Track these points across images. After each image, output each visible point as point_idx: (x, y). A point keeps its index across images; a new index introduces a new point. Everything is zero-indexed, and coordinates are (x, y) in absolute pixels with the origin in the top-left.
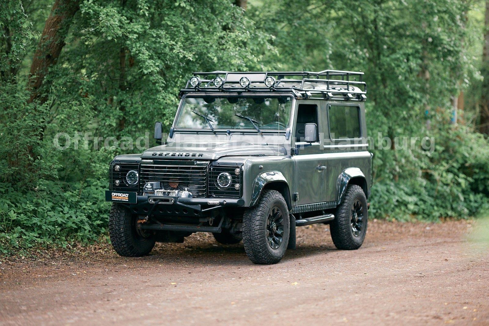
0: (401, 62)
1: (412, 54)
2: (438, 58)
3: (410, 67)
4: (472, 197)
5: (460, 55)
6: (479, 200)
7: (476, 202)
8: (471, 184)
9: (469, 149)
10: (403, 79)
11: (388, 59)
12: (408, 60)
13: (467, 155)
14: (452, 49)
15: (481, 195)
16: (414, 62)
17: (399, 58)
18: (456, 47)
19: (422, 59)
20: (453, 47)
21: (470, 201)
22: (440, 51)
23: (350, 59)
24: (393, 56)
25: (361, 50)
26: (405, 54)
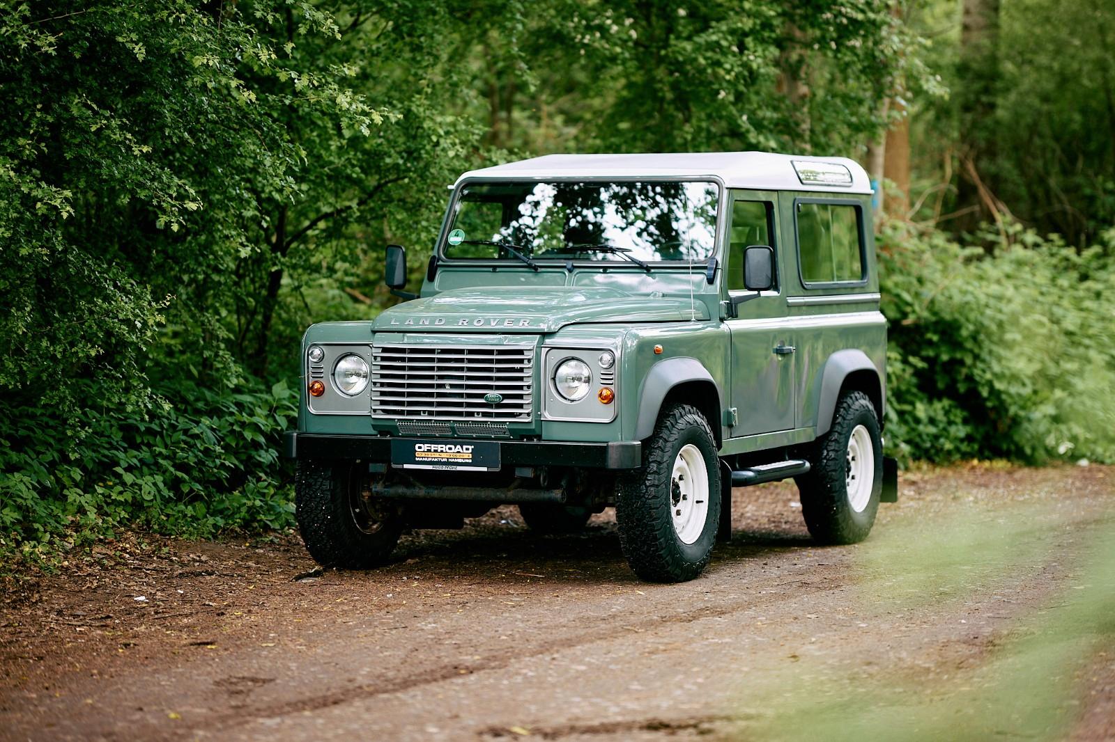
0: (724, 54)
1: (752, 31)
2: (823, 41)
3: (746, 65)
4: (921, 410)
5: (884, 32)
6: (940, 416)
7: (932, 421)
8: (918, 373)
9: (915, 282)
10: (731, 98)
11: (688, 46)
12: (742, 47)
13: (907, 297)
14: (860, 17)
15: (946, 402)
16: (760, 53)
17: (717, 43)
18: (873, 10)
19: (779, 43)
20: (863, 11)
21: (917, 421)
22: (827, 22)
23: (585, 46)
24: (701, 39)
25: (618, 21)
26: (732, 32)
